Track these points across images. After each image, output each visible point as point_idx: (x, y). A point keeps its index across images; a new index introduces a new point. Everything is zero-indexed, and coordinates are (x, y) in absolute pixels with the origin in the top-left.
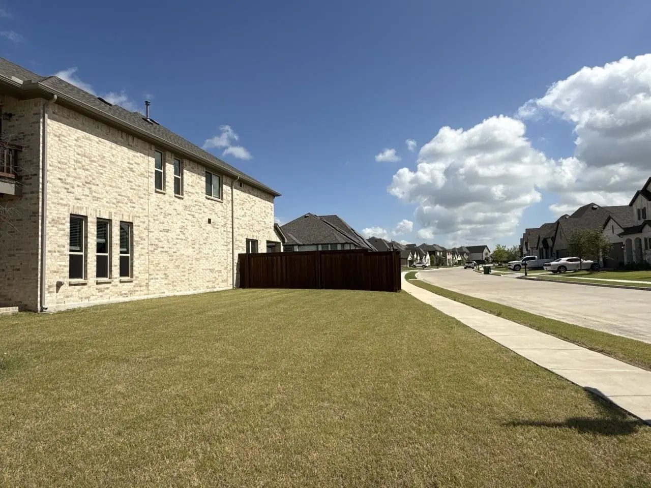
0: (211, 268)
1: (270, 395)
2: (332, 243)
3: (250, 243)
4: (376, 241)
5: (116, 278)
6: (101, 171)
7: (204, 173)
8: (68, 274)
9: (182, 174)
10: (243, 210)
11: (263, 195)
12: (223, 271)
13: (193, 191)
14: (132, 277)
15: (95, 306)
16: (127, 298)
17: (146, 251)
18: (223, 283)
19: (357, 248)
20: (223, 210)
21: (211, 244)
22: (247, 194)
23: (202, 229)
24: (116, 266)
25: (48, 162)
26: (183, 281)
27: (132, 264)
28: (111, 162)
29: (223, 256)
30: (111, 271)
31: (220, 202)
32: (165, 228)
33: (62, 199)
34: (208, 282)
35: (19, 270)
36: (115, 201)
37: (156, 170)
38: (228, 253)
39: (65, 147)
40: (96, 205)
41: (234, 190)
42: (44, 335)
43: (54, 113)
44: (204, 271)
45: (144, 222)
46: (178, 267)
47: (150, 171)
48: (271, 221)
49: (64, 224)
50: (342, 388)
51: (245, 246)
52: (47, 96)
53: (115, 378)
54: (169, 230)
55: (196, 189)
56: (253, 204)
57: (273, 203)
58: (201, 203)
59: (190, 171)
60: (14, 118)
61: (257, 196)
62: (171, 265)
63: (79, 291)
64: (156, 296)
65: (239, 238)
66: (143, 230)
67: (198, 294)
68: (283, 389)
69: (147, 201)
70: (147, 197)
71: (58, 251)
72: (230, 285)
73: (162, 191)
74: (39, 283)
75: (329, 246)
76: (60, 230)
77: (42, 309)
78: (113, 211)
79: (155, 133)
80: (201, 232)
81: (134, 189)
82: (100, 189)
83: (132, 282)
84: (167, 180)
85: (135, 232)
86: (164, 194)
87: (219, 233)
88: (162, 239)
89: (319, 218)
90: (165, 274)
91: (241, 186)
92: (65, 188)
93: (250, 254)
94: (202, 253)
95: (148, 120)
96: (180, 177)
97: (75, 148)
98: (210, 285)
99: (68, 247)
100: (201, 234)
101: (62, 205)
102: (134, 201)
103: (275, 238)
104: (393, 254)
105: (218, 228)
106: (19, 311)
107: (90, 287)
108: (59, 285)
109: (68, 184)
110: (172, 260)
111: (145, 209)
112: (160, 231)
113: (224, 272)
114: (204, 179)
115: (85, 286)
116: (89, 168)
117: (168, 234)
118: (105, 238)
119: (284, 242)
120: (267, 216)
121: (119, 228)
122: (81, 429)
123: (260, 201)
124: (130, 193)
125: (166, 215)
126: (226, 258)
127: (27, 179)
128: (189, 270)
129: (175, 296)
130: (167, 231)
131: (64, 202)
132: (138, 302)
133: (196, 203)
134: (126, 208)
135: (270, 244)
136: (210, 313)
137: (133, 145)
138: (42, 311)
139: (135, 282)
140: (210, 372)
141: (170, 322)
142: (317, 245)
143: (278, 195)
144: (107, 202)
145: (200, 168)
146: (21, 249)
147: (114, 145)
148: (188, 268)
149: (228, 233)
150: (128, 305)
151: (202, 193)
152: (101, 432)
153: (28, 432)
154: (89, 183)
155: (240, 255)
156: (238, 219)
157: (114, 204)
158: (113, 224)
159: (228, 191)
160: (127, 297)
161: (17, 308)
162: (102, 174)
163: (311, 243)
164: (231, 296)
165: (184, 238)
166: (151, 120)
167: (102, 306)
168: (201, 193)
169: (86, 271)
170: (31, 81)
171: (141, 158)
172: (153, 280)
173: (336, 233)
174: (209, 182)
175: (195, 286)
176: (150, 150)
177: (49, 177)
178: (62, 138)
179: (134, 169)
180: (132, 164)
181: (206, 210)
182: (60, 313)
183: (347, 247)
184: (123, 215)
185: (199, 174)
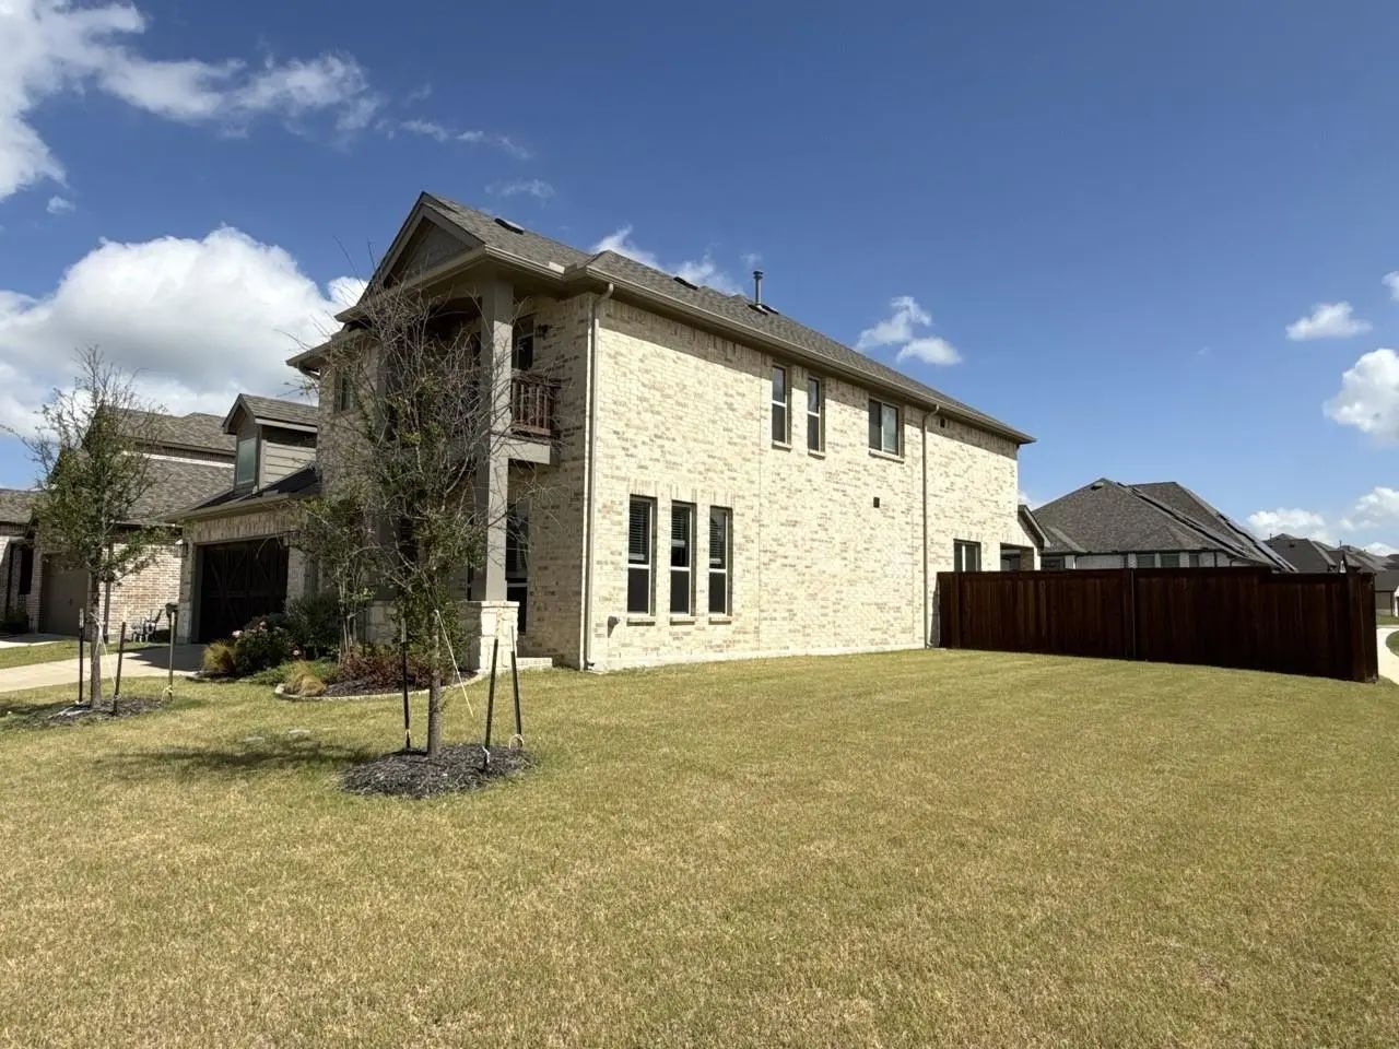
0: (880, 601)
1: (1028, 894)
2: (1165, 548)
3: (964, 548)
4: (1292, 546)
5: (703, 615)
6: (680, 414)
7: (866, 402)
8: (625, 604)
9: (823, 409)
10: (948, 476)
11: (994, 442)
12: (904, 607)
13: (844, 441)
14: (730, 614)
15: (669, 665)
16: (720, 654)
17: (755, 563)
18: (904, 635)
19: (1235, 564)
20: (904, 479)
21: (878, 551)
22: (957, 443)
23: (859, 520)
24: (702, 591)
25: (598, 404)
26: (824, 626)
27: (731, 588)
28: (696, 395)
29: (904, 577)
30: (694, 601)
31: (898, 462)
32: (790, 519)
33: (618, 468)
34: (872, 630)
35: (553, 593)
36: (702, 468)
37: (774, 405)
38: (916, 572)
39: (625, 375)
40: (671, 476)
41: (928, 434)
42: (592, 712)
43: (608, 315)
44: (866, 607)
45: (752, 508)
46: (813, 596)
47: (764, 406)
48: (1012, 498)
49: (620, 514)
50: (1214, 912)
51: (952, 555)
52: (598, 287)
53: (711, 807)
54: (796, 522)
55: (849, 437)
56: (969, 462)
57: (1015, 458)
58: (858, 464)
59: (837, 400)
60: (551, 332)
61: (979, 446)
62: (801, 593)
63: (643, 635)
64: (773, 653)
65: (938, 538)
66: (750, 523)
67: (853, 655)
68: (1059, 886)
69: (757, 465)
70: (757, 457)
71: (612, 563)
72: (920, 638)
73: (785, 445)
74: (583, 617)
75: (1157, 556)
76: (613, 523)
77: (587, 664)
78: (700, 486)
79: (772, 331)
80: (858, 526)
81: (735, 444)
82: (677, 446)
83: (729, 623)
84: (794, 422)
85: (735, 527)
86: (789, 450)
87: (896, 528)
88: (784, 541)
89: (1128, 491)
90: (791, 610)
91: (943, 426)
92: (624, 448)
93: (962, 572)
94: (862, 570)
95: (760, 307)
96: (818, 415)
97: (639, 374)
98: (878, 636)
99: (626, 555)
100: (860, 530)
101: (618, 478)
102: (734, 466)
103: (1021, 538)
104: (1351, 581)
105: (893, 518)
106: (554, 666)
107: (659, 630)
108: (612, 623)
109: (627, 440)
110: (803, 583)
111: (752, 482)
112: (782, 525)
113: (906, 610)
114: (865, 415)
115: (652, 628)
116: (660, 409)
117: (796, 529)
118: (684, 539)
119: (1040, 545)
120: (1001, 489)
121: (708, 519)
122: (662, 894)
123: (984, 457)
124: (727, 452)
125: (793, 492)
126: (911, 581)
127: (568, 436)
128: (834, 604)
129: (807, 657)
130: (795, 524)
131: (621, 473)
132: (740, 664)
133: (850, 466)
134: (721, 481)
135: (1010, 553)
136: (881, 697)
137: (733, 359)
138: (586, 668)
139: (734, 624)
140: (890, 823)
141: (804, 709)
142: (1125, 554)
143: (1027, 441)
144: (689, 471)
145: (857, 394)
146: (556, 558)
147: (702, 363)
148: (833, 599)
149: (916, 528)
150: (724, 669)
151: (862, 444)
152: (695, 908)
153: (581, 883)
154: (660, 437)
155: (941, 576)
156: (936, 496)
157: (700, 473)
158: (698, 512)
159: (915, 438)
160: (721, 651)
161: (550, 660)
162: (681, 418)
163: (1109, 550)
164: (921, 662)
165: (826, 538)
166: (764, 307)
167: (680, 668)
168: (859, 445)
169: (654, 600)
170: (575, 265)
171: (748, 383)
172: (768, 622)
173: (1176, 524)
174: (876, 421)
175: (847, 637)
176: (764, 367)
177: (599, 431)
178: (620, 358)
179: (735, 406)
180: (732, 396)
181: (870, 480)
182: (613, 673)
183: (1207, 562)
184: (715, 494)
185: (855, 406)
